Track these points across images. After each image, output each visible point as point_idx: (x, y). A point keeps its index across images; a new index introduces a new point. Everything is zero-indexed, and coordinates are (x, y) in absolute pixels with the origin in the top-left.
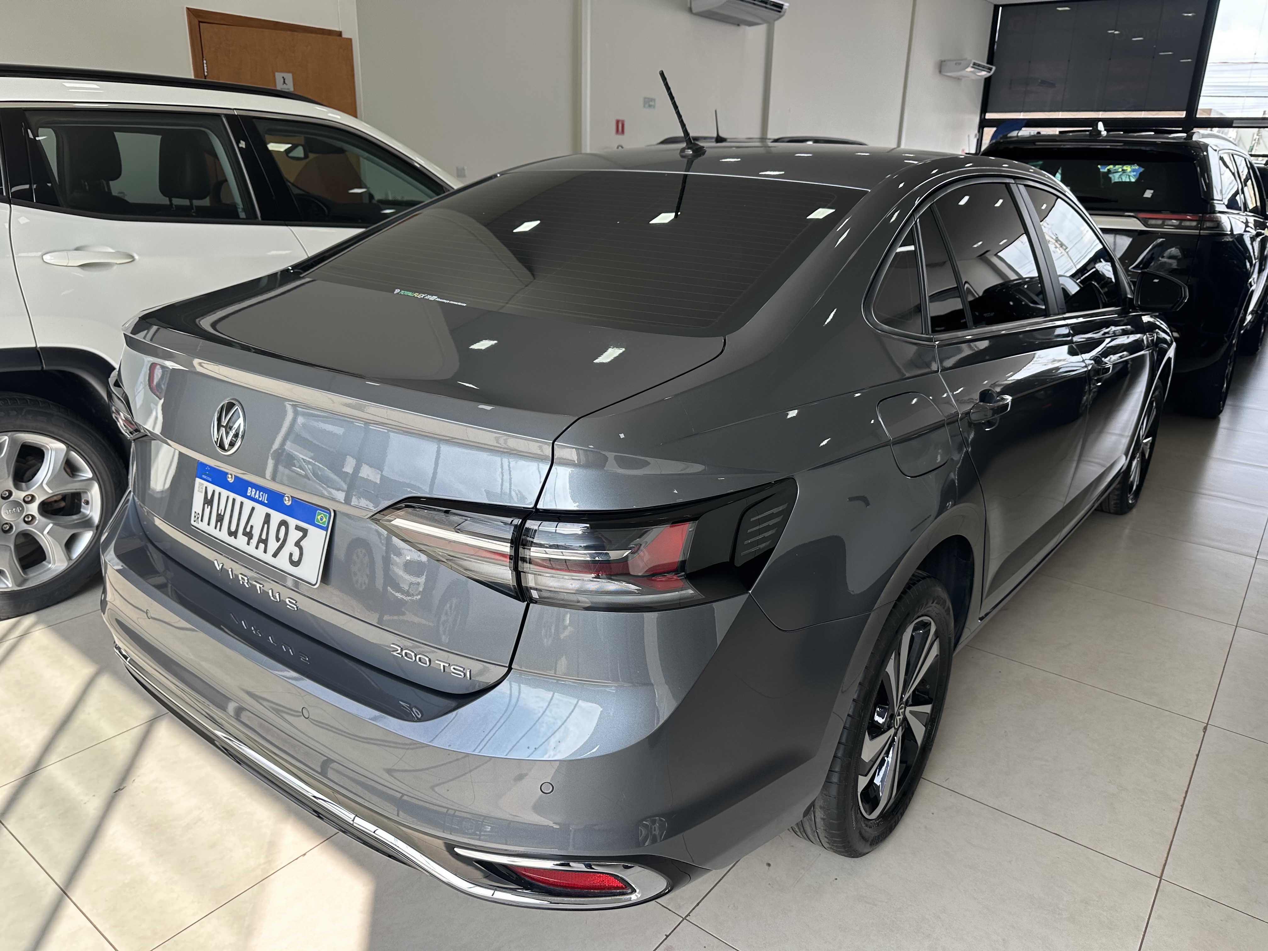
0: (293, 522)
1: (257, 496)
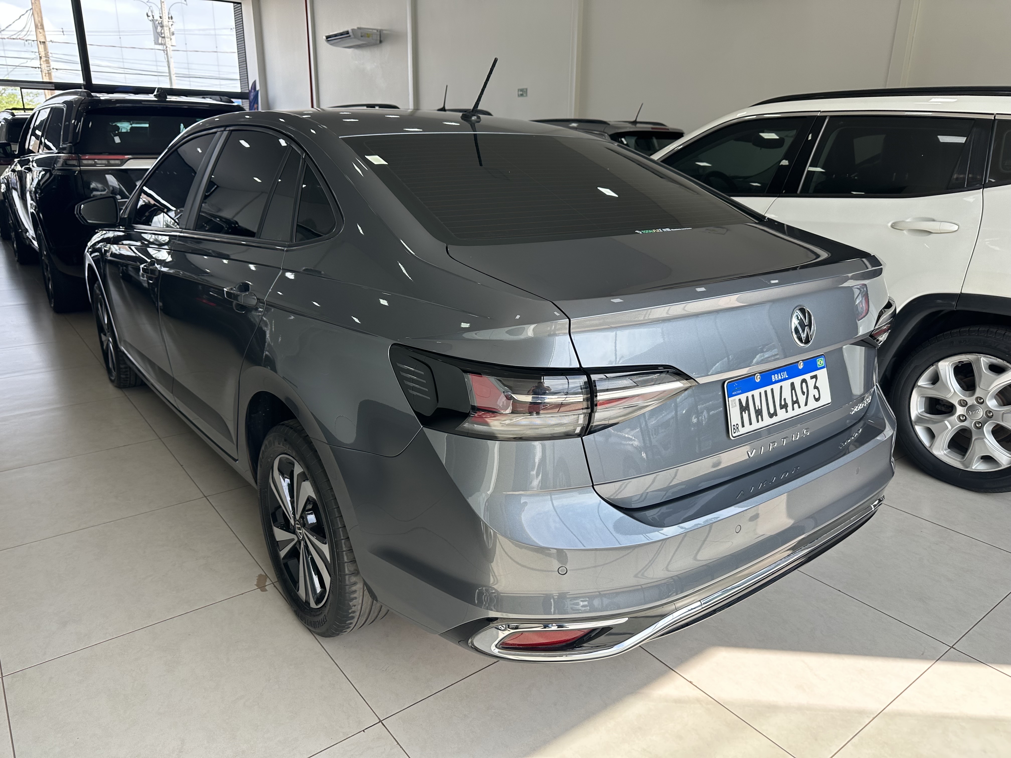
0: (807, 377)
1: (780, 377)
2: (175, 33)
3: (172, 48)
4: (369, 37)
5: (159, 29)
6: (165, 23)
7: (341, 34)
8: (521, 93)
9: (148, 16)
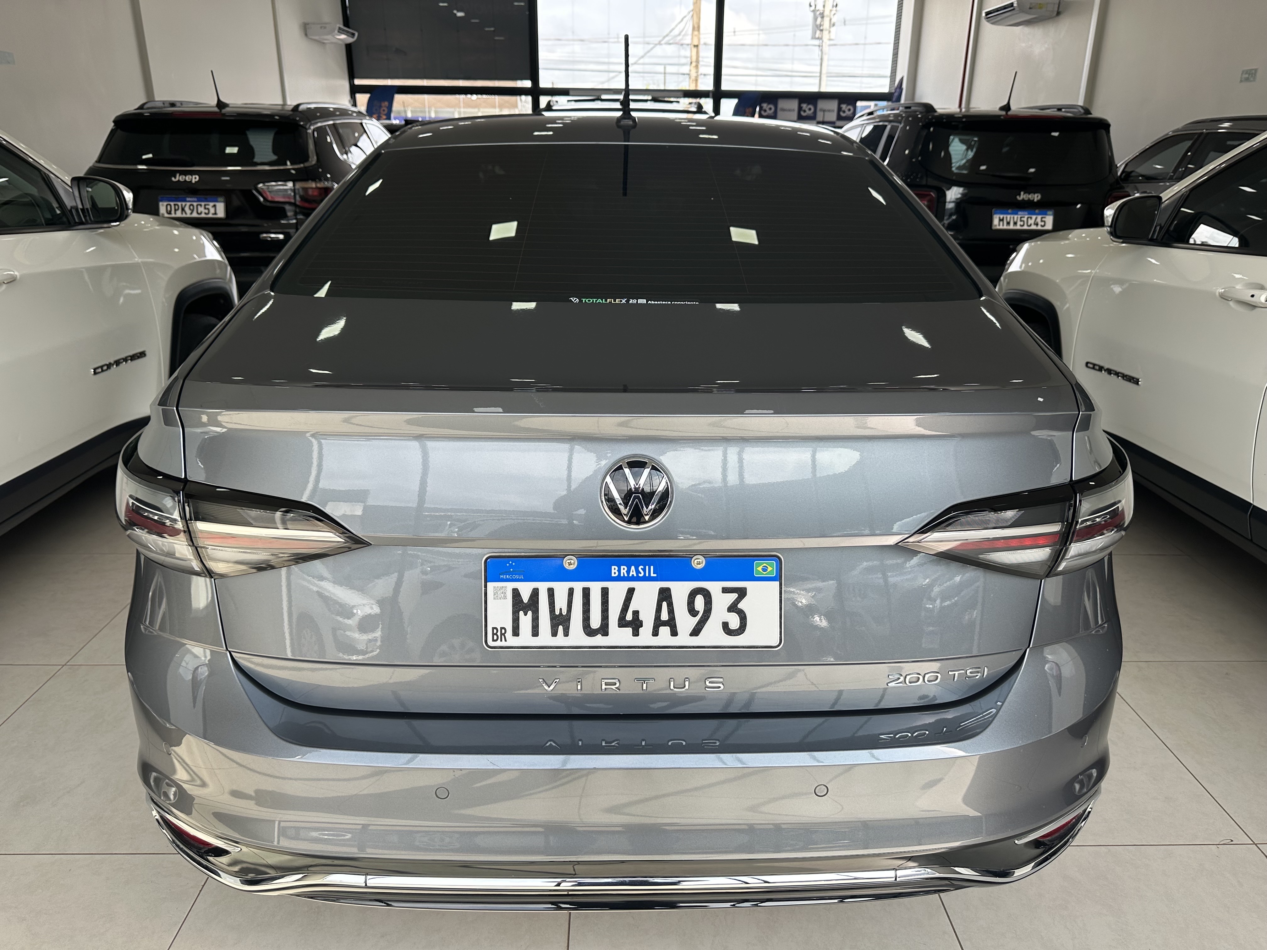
0: (714, 587)
1: (633, 573)
2: (836, 24)
3: (829, 42)
4: (1041, 8)
5: (819, 20)
6: (827, 13)
7: (1005, 7)
8: (1247, 76)
9: (810, 6)
